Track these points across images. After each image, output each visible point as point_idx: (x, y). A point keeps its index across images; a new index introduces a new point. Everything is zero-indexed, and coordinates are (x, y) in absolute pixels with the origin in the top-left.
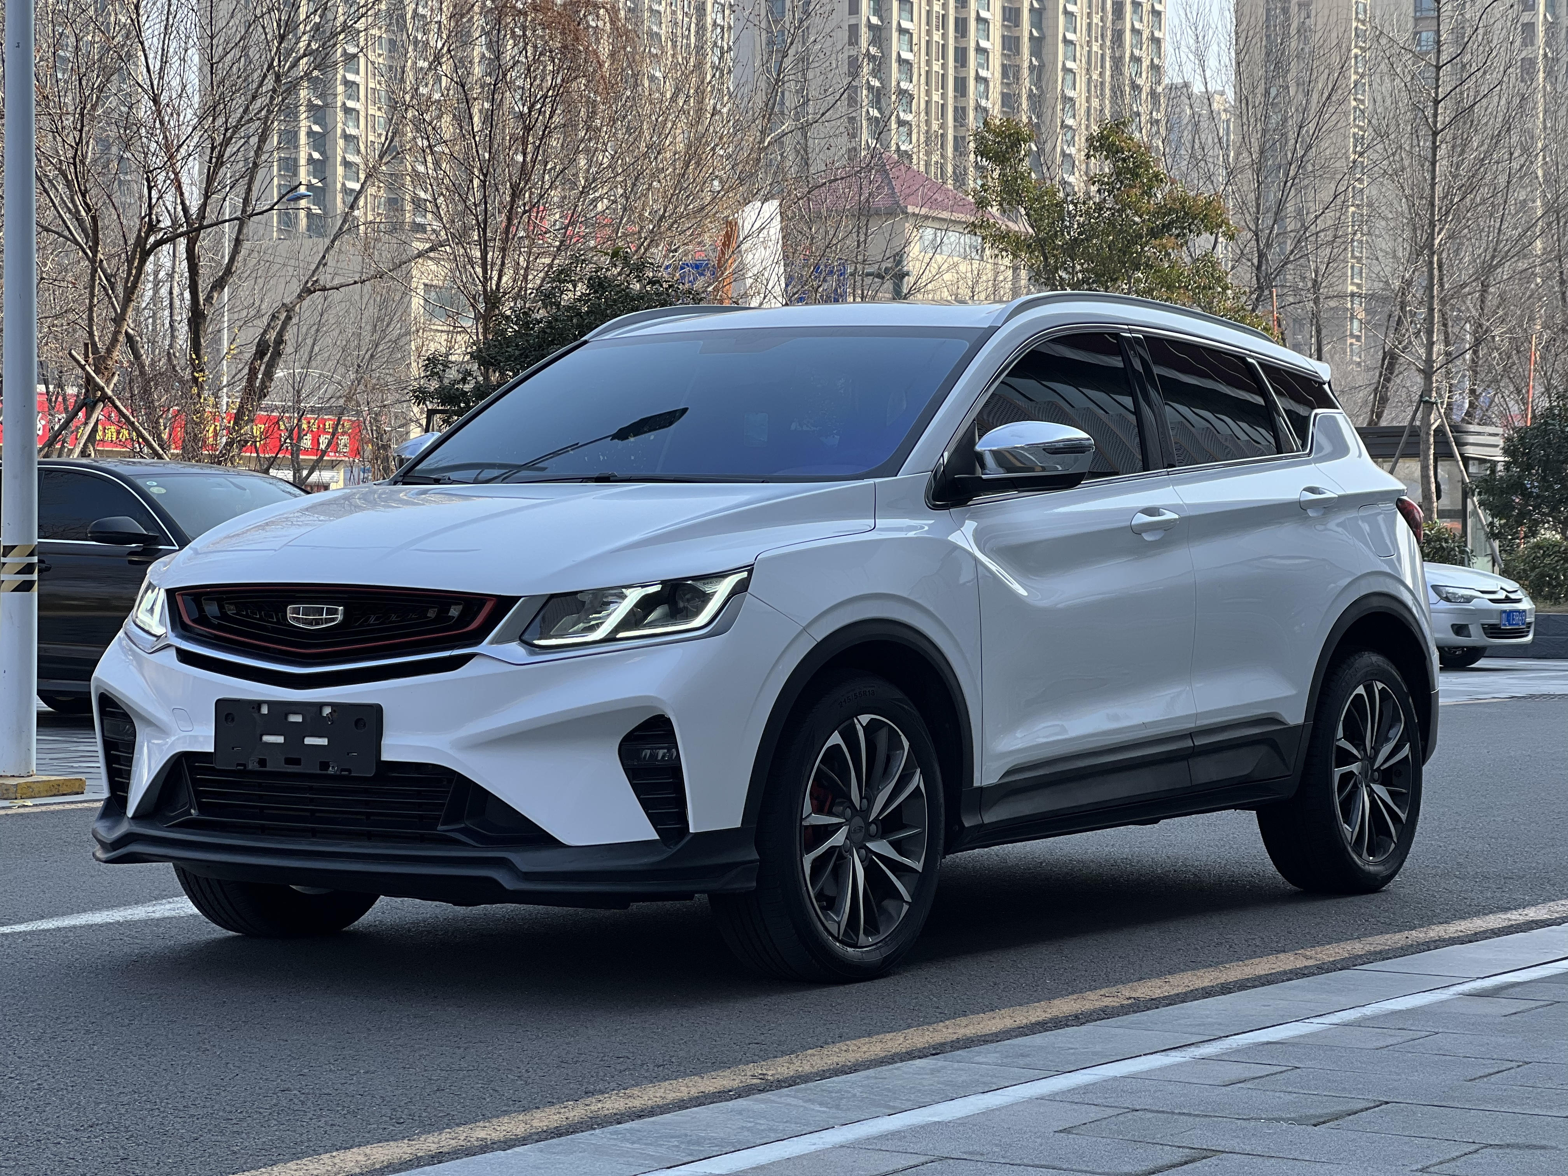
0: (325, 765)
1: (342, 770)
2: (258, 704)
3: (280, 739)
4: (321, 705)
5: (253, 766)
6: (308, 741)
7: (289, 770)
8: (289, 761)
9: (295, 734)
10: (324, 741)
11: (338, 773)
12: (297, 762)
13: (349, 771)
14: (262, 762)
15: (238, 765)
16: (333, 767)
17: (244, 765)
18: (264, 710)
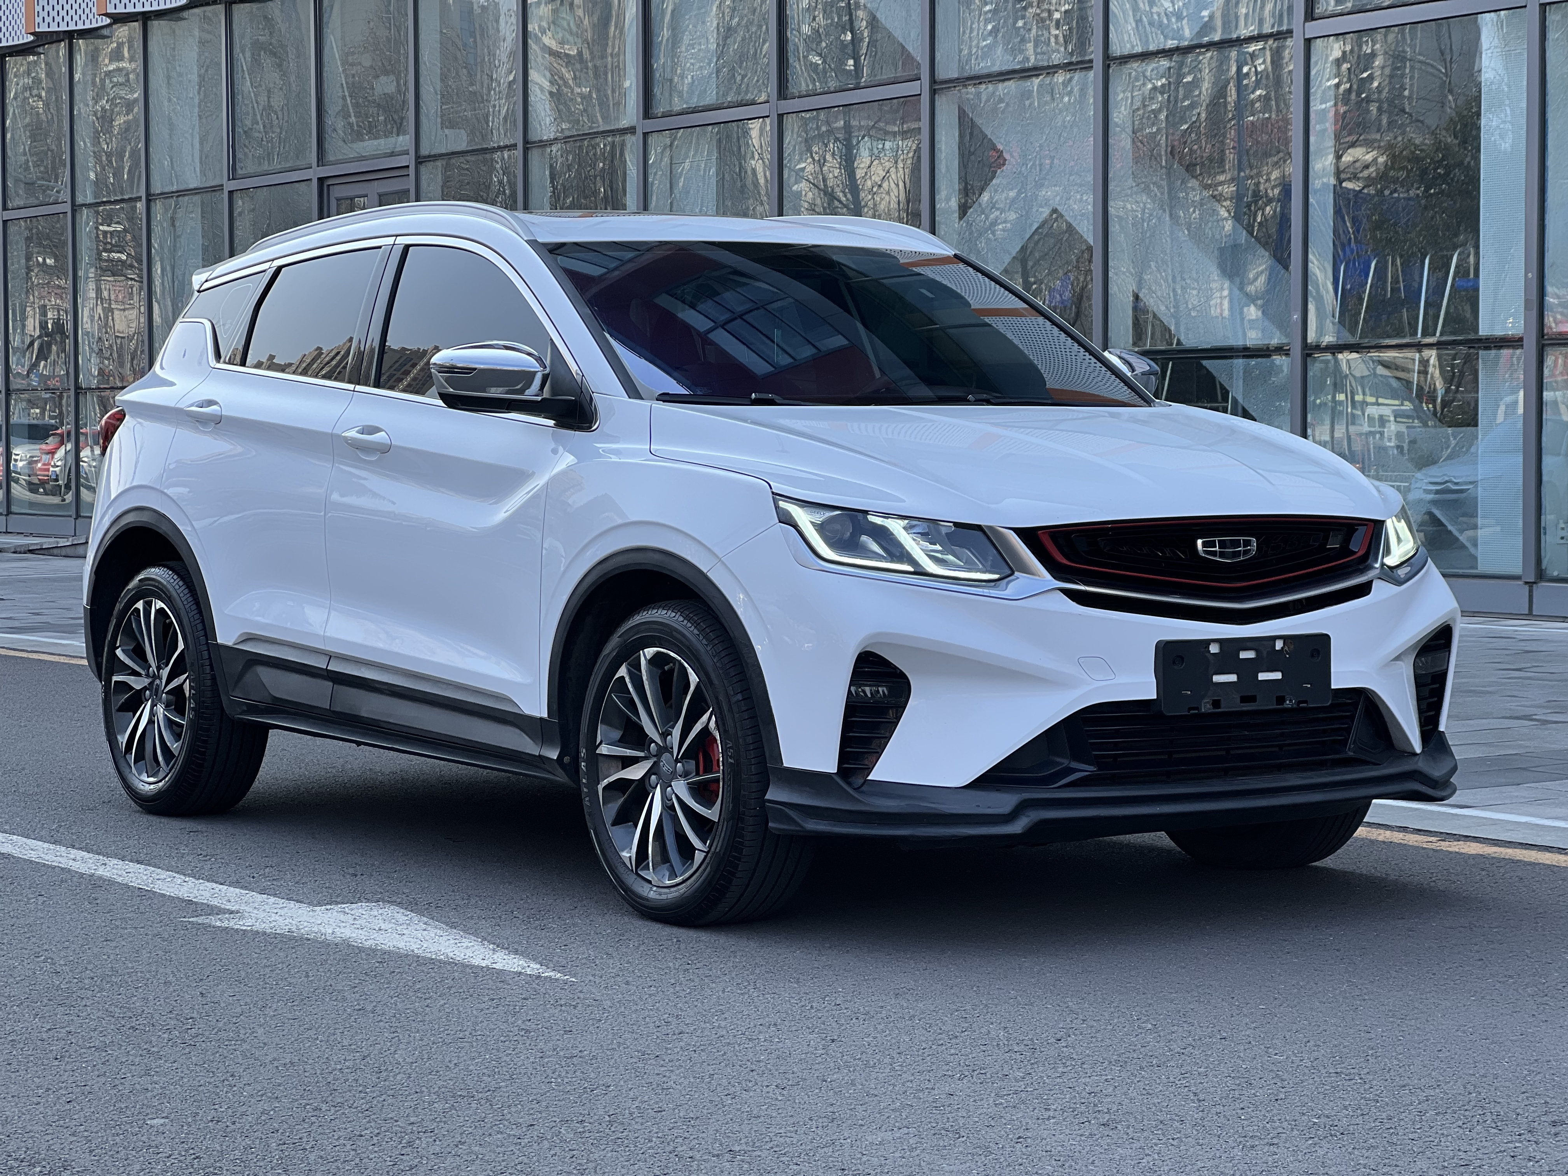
0: (1281, 700)
1: (1298, 703)
2: (1207, 643)
3: (1233, 678)
4: (1273, 639)
5: (1206, 707)
6: (1262, 676)
7: (1245, 709)
8: (1244, 699)
9: (1247, 670)
10: (1278, 676)
11: (1295, 706)
12: (1252, 699)
13: (1306, 702)
14: (1216, 703)
15: (1190, 709)
16: (1291, 701)
17: (1197, 708)
18: (1214, 649)
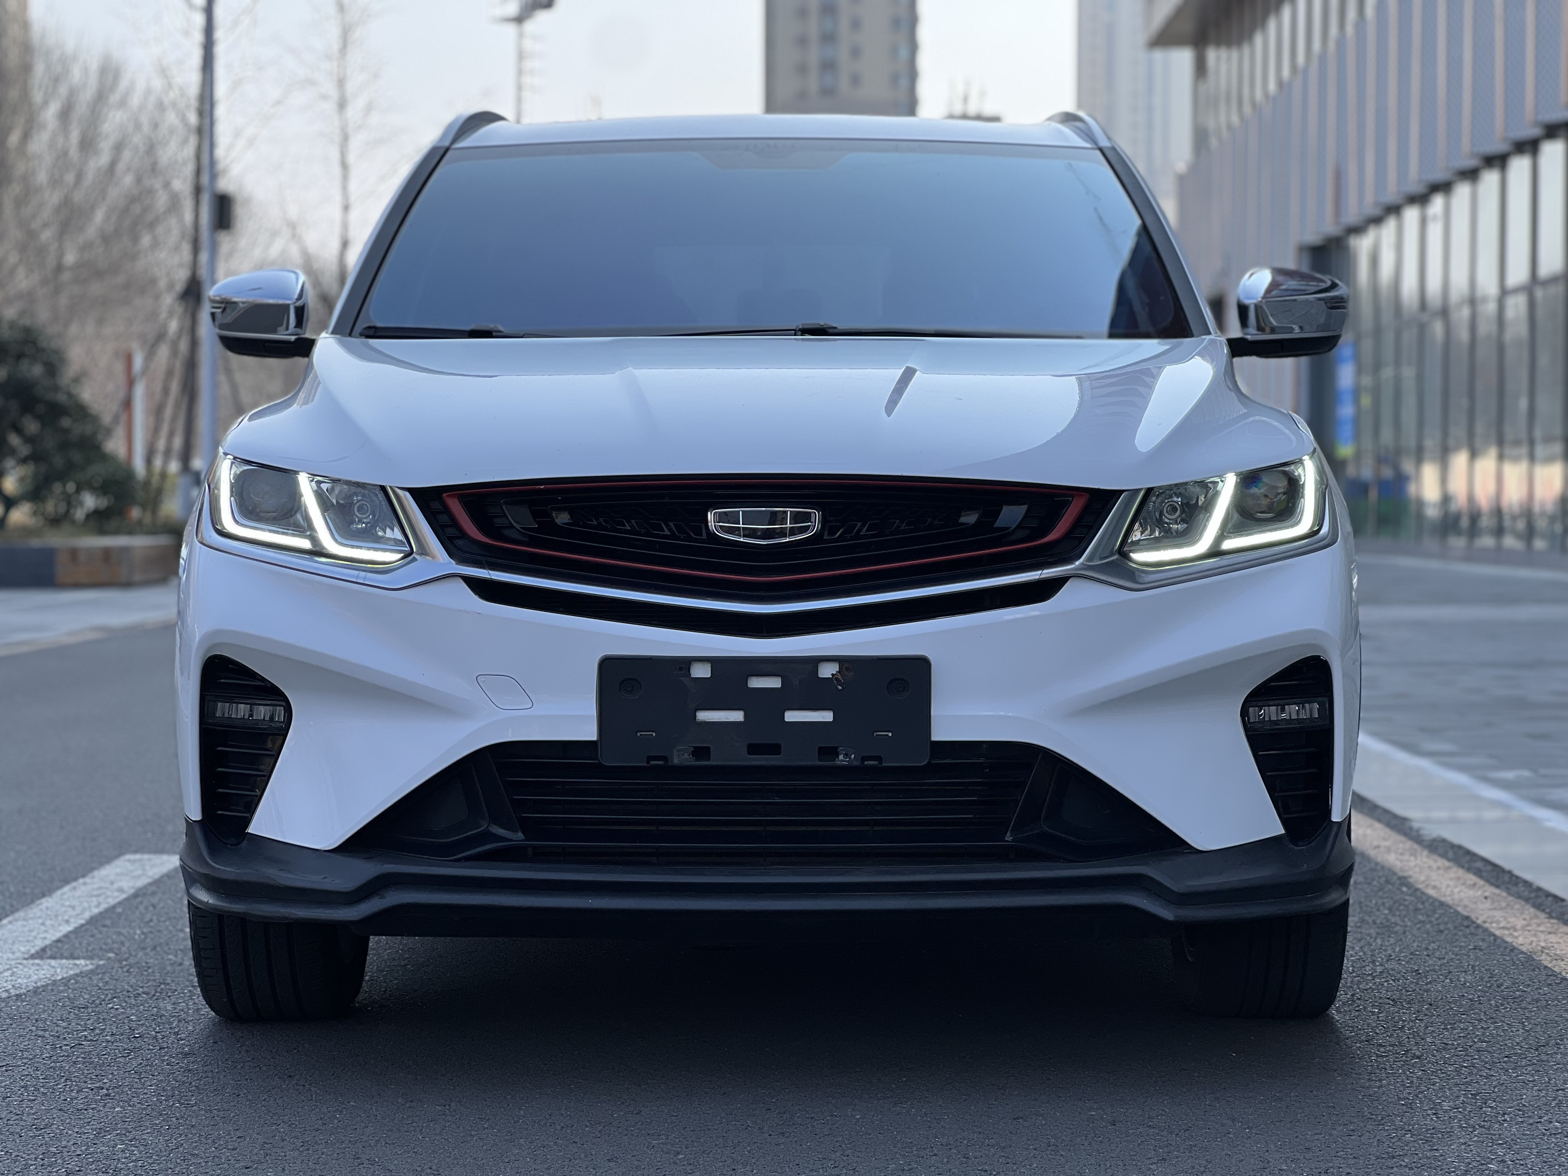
0: (833, 752)
1: (864, 759)
2: (685, 663)
3: (737, 716)
4: (816, 661)
5: (681, 757)
6: (791, 716)
7: (755, 763)
8: (753, 749)
9: (766, 707)
10: (827, 716)
11: (856, 763)
12: (774, 749)
13: (879, 758)
14: (701, 752)
15: (649, 759)
16: (846, 755)
17: (664, 758)
18: (701, 672)
